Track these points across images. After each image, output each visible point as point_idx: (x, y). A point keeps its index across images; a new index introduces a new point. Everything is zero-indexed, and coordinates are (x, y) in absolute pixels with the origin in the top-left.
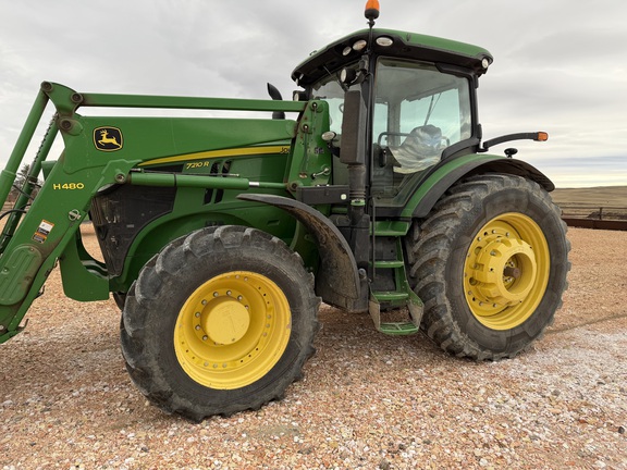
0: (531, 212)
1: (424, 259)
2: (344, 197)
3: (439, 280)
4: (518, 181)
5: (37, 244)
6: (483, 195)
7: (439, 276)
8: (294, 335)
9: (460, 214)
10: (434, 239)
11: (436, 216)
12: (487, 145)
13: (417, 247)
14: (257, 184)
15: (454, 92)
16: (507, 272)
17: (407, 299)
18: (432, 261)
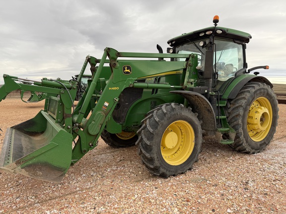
0: (267, 97)
1: (233, 115)
2: (206, 91)
3: (240, 123)
4: (264, 85)
5: (103, 111)
6: (253, 90)
7: (240, 121)
8: (196, 145)
9: (247, 98)
10: (237, 107)
11: (237, 98)
12: (249, 71)
13: (230, 111)
14: (173, 86)
15: (236, 49)
16: (261, 120)
17: (229, 130)
18: (237, 116)
